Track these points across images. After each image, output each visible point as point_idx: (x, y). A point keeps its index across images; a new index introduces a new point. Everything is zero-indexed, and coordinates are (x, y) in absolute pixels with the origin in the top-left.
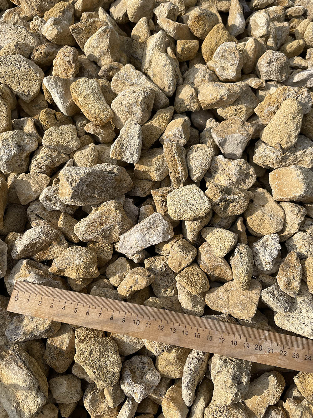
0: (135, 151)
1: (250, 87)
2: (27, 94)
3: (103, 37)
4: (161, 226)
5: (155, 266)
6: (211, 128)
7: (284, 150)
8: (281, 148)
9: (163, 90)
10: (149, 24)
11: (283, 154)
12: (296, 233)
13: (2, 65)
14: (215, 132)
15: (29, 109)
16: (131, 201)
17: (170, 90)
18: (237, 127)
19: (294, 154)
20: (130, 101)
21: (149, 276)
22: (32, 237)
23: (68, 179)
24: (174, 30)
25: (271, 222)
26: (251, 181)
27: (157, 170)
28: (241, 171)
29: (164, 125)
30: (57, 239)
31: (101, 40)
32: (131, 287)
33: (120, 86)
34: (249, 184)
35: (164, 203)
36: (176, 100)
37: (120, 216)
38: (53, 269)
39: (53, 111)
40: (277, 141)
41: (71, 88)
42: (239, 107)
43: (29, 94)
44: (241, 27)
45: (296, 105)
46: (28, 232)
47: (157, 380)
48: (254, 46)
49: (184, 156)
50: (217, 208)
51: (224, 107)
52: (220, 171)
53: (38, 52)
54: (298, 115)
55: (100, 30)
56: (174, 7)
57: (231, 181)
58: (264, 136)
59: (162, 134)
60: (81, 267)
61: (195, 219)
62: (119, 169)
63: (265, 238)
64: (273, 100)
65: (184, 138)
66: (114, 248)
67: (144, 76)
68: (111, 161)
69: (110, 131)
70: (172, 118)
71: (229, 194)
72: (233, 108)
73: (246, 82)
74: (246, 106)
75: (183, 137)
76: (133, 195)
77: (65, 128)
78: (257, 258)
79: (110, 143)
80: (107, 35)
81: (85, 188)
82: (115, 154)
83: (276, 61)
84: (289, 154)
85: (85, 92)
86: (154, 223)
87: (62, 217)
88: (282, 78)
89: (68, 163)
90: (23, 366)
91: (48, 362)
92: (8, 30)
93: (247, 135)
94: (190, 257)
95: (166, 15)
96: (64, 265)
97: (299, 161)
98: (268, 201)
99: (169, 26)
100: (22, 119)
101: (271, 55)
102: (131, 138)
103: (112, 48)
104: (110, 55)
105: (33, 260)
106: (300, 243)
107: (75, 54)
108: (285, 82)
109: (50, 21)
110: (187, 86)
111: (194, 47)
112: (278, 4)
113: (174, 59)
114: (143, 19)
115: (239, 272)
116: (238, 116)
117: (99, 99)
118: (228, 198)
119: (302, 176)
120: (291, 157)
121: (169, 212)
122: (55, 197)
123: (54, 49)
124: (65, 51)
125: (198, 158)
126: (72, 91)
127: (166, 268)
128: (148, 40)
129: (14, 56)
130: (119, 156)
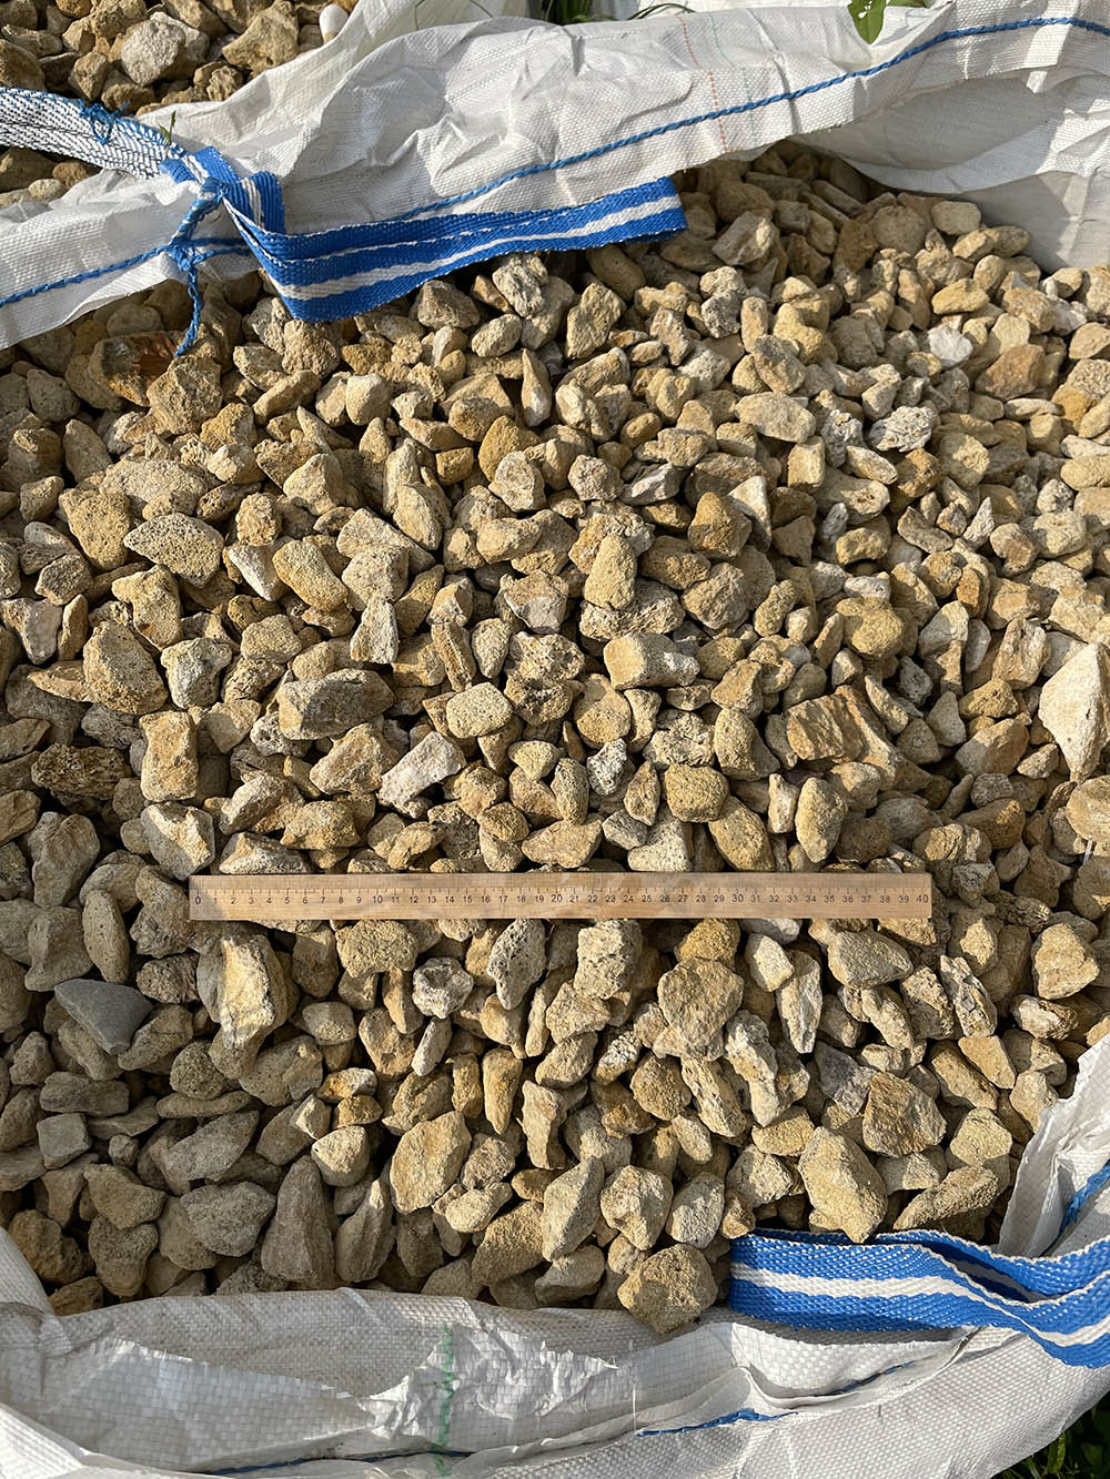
0: (389, 644)
1: (561, 515)
2: (199, 575)
3: (313, 473)
4: (444, 751)
5: (444, 816)
6: (507, 591)
7: (621, 612)
8: (613, 609)
9: (420, 544)
10: (387, 427)
11: (620, 617)
12: (653, 734)
13: (153, 534)
14: (510, 599)
15: (204, 597)
16: (393, 722)
17: (433, 543)
18: (542, 585)
19: (639, 614)
20: (370, 570)
21: (435, 830)
22: (249, 796)
23: (292, 700)
24: (427, 440)
25: (609, 724)
26: (575, 666)
27: (428, 668)
28: (555, 653)
29: (430, 596)
30: (287, 794)
31: (311, 477)
32: (408, 851)
33: (352, 548)
34: (573, 671)
35: (442, 715)
36: (446, 554)
37: (378, 746)
38: (286, 841)
39: (248, 598)
40: (605, 600)
41: (274, 561)
42: (542, 554)
43: (202, 575)
44: (542, 412)
46: (240, 792)
47: (468, 985)
48: (556, 453)
49: (465, 641)
50: (524, 712)
51: (521, 556)
52: (525, 656)
53: (209, 504)
54: (626, 558)
55: (308, 463)
57: (544, 670)
58: (589, 593)
59: (429, 611)
60: (329, 830)
61: (490, 733)
62: (367, 676)
63: (605, 747)
64: (590, 539)
65: (463, 614)
66: (377, 800)
67: (388, 526)
68: (352, 665)
69: (345, 616)
70: (443, 585)
71: (540, 689)
72: (534, 556)
73: (554, 509)
74: (554, 552)
75: (461, 612)
76: (397, 713)
77: (270, 621)
78: (593, 777)
79: (348, 635)
80: (320, 469)
81: (319, 711)
82: (358, 653)
83: (593, 474)
84: (629, 616)
85: (298, 563)
86: (431, 749)
87: (288, 762)
88: (609, 495)
89: (285, 676)
91: (299, 981)
92: (150, 471)
93: (559, 597)
94: (492, 792)
95: (412, 413)
96: (303, 830)
97: (649, 624)
98: (605, 692)
99: (419, 432)
102: (380, 626)
103: (330, 489)
104: (328, 500)
105: (254, 831)
106: (660, 748)
107: (273, 505)
108: (619, 500)
109: (221, 452)
110: (459, 531)
111: (465, 461)
112: (615, 343)
113: (433, 487)
114: (374, 425)
115: (563, 798)
116: (543, 566)
117: (322, 570)
118: (537, 695)
119: (639, 648)
120: (635, 620)
121: (453, 731)
122: (275, 732)
123: (235, 494)
124: (257, 503)
125: (487, 641)
126: (277, 565)
127: (461, 818)
128: (389, 459)
129: (170, 517)
130: (365, 655)
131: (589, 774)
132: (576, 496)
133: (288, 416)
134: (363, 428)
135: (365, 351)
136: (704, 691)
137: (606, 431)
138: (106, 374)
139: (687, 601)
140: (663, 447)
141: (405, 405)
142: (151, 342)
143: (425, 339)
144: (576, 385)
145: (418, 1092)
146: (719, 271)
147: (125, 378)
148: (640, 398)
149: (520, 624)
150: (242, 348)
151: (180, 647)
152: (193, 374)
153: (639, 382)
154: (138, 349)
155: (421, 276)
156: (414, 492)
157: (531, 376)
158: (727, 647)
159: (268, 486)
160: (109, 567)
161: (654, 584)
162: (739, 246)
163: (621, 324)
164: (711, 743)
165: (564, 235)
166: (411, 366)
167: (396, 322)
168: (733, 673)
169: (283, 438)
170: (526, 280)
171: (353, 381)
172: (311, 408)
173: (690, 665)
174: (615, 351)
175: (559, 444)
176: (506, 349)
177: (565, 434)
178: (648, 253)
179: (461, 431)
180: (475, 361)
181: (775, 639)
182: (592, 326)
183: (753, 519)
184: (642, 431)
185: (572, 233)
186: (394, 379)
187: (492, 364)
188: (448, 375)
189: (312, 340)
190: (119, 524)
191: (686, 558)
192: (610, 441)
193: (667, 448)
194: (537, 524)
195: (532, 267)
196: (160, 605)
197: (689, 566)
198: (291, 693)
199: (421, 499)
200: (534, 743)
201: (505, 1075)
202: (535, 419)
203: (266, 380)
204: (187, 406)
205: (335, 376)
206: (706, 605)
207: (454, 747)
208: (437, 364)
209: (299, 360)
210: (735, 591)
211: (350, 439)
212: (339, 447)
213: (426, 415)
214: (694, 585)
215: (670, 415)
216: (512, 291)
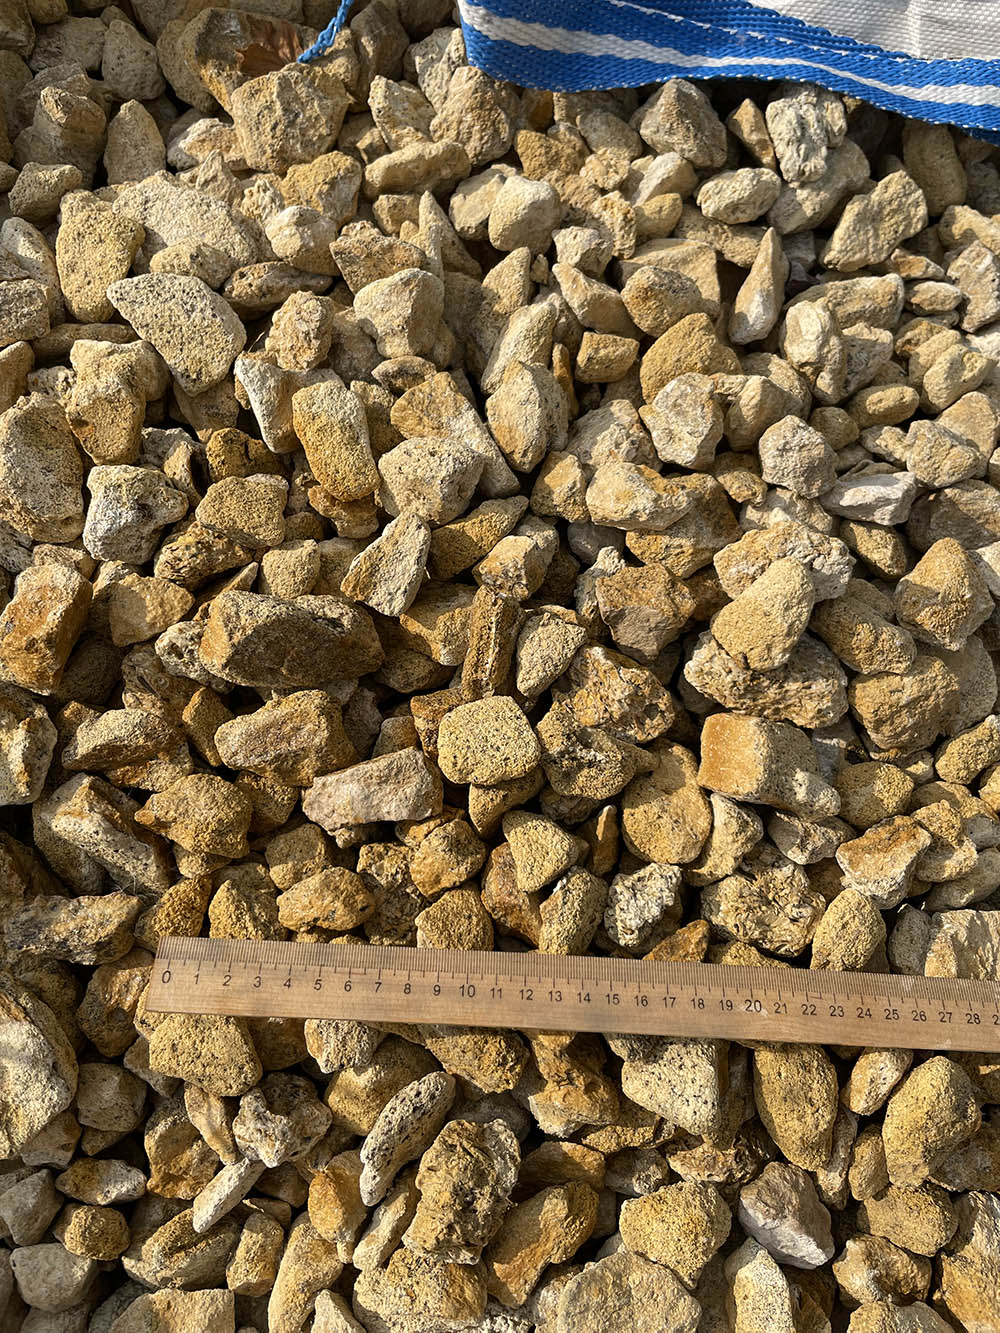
0: (403, 589)
1: (726, 493)
2: (194, 377)
3: (399, 294)
4: (416, 783)
5: (381, 867)
6: (603, 573)
7: (756, 675)
8: (747, 667)
9: (508, 457)
10: (534, 266)
11: (751, 681)
12: (727, 876)
13: (150, 296)
14: (603, 588)
15: (192, 409)
16: (369, 695)
17: (526, 462)
18: (657, 589)
19: (781, 687)
20: (419, 470)
22: (117, 733)
23: (227, 620)
24: (582, 306)
25: (671, 836)
26: (655, 727)
27: (446, 641)
28: (635, 698)
29: (491, 538)
30: (171, 751)
31: (394, 299)
33: (411, 422)
34: (651, 731)
36: (538, 485)
37: (326, 734)
38: (146, 815)
39: (243, 436)
40: (741, 649)
41: (294, 401)
42: (676, 542)
43: (198, 378)
44: (758, 328)
45: (798, 579)
46: (112, 717)
48: (758, 398)
49: (513, 631)
50: (554, 769)
51: (643, 532)
52: (591, 684)
53: (245, 282)
54: (799, 603)
55: (397, 277)
56: (598, 244)
57: (607, 715)
58: (720, 624)
59: (482, 558)
60: (207, 828)
61: (496, 786)
62: (354, 620)
63: (649, 869)
64: (757, 549)
65: (526, 586)
66: (300, 800)
67: (472, 413)
68: (338, 598)
69: (366, 515)
70: (514, 530)
71: (587, 746)
72: (666, 540)
73: (721, 479)
74: (694, 545)
75: (524, 582)
76: (380, 682)
77: (259, 481)
78: (611, 912)
80: (411, 292)
81: (261, 649)
82: (352, 585)
83: (800, 451)
84: (765, 684)
85: (324, 418)
86: (399, 771)
87: (196, 698)
88: (809, 489)
89: (246, 571)
90: (22, 1016)
91: (84, 1026)
92: (186, 204)
93: (674, 615)
94: (462, 868)
95: (577, 259)
96: (172, 813)
97: (790, 705)
98: (684, 785)
99: (574, 291)
100: (168, 432)
101: (789, 435)
102: (400, 557)
103: (413, 326)
104: (405, 341)
105: (107, 780)
106: (728, 906)
107: (324, 319)
108: (823, 501)
109: (289, 213)
110: (570, 459)
111: (622, 358)
112: (897, 268)
113: (561, 380)
114: (519, 255)
115: (553, 929)
116: (670, 561)
117: (355, 440)
118: (581, 752)
119: (764, 750)
120: (772, 693)
121: (441, 762)
122: (191, 652)
123: (286, 281)
124: (305, 307)
125: (544, 643)
126: (296, 407)
127: (404, 879)
128: (516, 314)
129: (183, 279)
130: (362, 591)
131: (608, 903)
132: (758, 469)
133: (408, 199)
134: (501, 255)
135: (549, 148)
136: (829, 841)
137: (837, 389)
138: (199, 54)
139: (858, 693)
140: (911, 446)
141: (571, 244)
142: (274, 31)
143: (639, 162)
144: (825, 308)
147: (220, 68)
148: (902, 359)
149: (601, 632)
150: (384, 80)
151: (117, 473)
152: (302, 90)
153: (909, 335)
154: (253, 36)
155: (668, 69)
156: (529, 378)
157: (766, 269)
158: (888, 786)
159: (336, 288)
160: (82, 317)
161: (819, 648)
163: (911, 244)
164: (809, 928)
165: (889, 88)
166: (603, 191)
167: (608, 124)
168: (883, 833)
169: (389, 228)
170: (813, 130)
171: (514, 181)
172: (443, 201)
173: (827, 800)
174: (892, 279)
175: (768, 387)
176: (744, 218)
177: (780, 372)
178: (983, 162)
179: (634, 312)
180: (694, 217)
181: (960, 792)
182: (876, 230)
183: (998, 602)
184: (888, 410)
185: (901, 90)
186: (572, 201)
187: (716, 233)
188: (648, 224)
189: (482, 103)
190: (114, 262)
191: (887, 631)
192: (836, 405)
193: (916, 449)
194: (688, 495)
195: (828, 114)
196: (111, 402)
197: (887, 647)
198: (234, 609)
199: (536, 392)
200: (545, 828)
201: (308, 1284)
202: (744, 334)
203: (400, 138)
204: (278, 133)
205: (494, 167)
206: (886, 711)
207: (434, 783)
208: (639, 203)
209: (455, 125)
210: (937, 706)
211: (477, 264)
212: (457, 269)
213: (595, 269)
214: (879, 675)
215: (935, 401)
216: (787, 138)
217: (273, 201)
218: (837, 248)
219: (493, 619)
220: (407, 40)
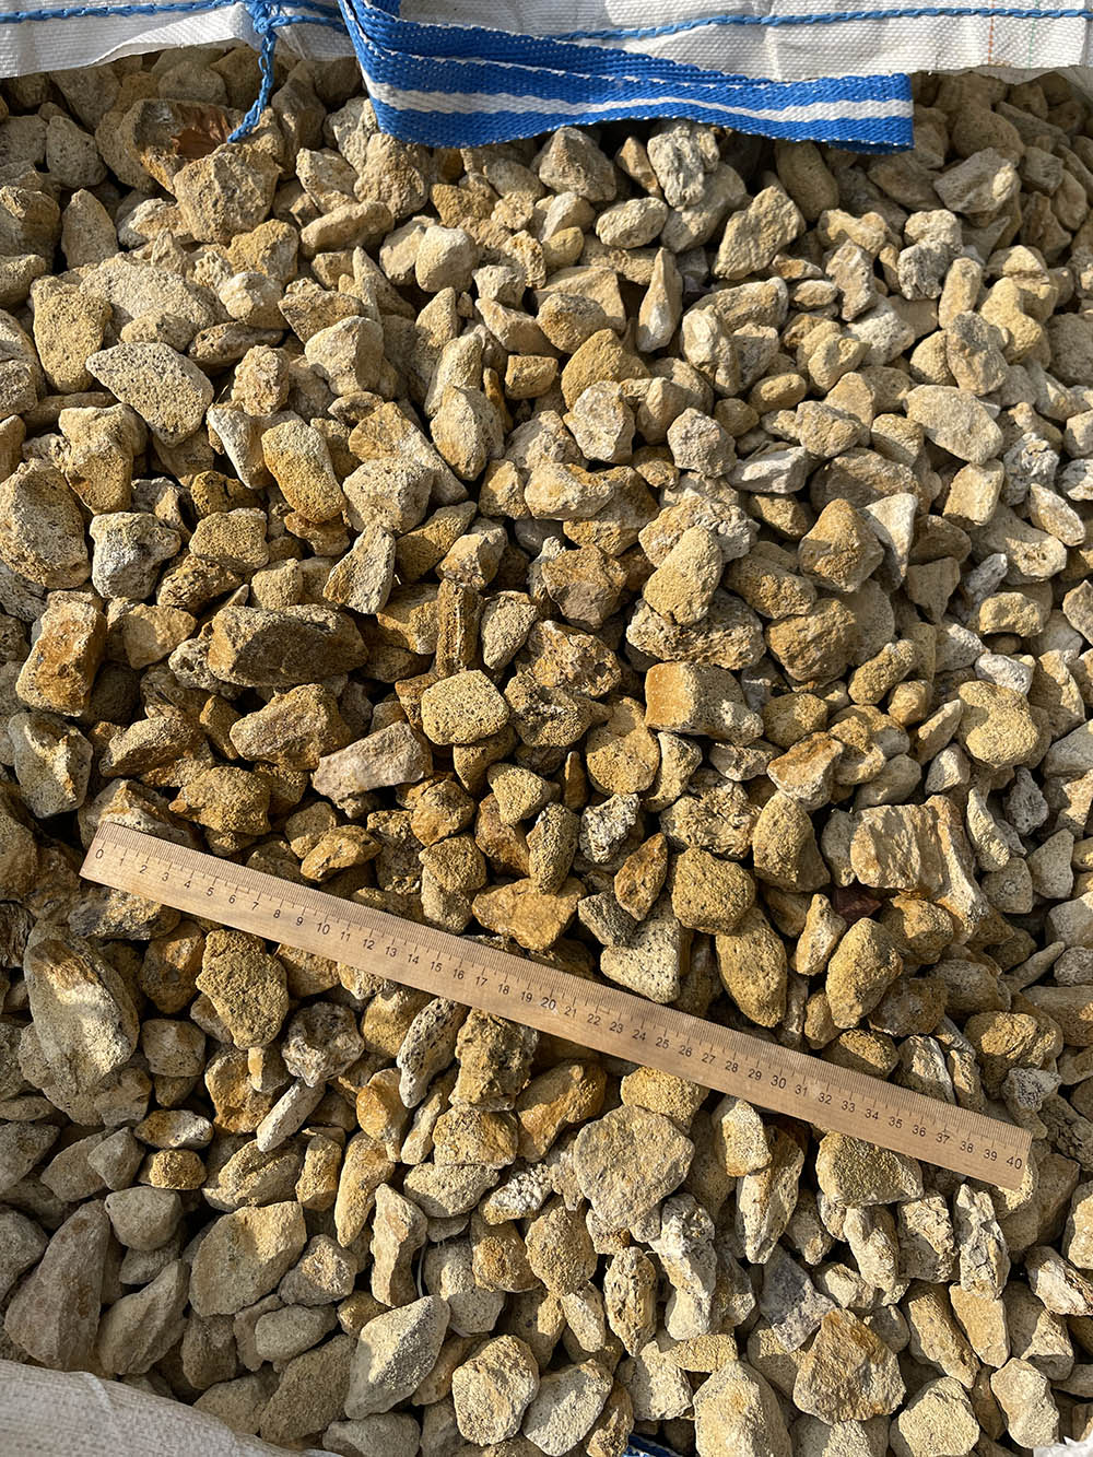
0: (376, 590)
1: (645, 480)
2: (172, 430)
3: (343, 339)
4: (407, 751)
5: (387, 828)
6: (548, 559)
7: (684, 629)
8: (675, 623)
9: (454, 469)
10: (460, 303)
11: (681, 634)
12: (678, 798)
13: (125, 363)
14: (548, 572)
15: (172, 459)
16: (359, 687)
17: (470, 471)
18: (592, 566)
19: (707, 637)
20: (378, 487)
21: (366, 843)
22: (145, 737)
23: (230, 629)
24: (503, 334)
25: (627, 770)
26: (605, 683)
27: (420, 632)
28: (584, 659)
29: (448, 540)
30: (194, 747)
31: (339, 344)
32: (328, 860)
33: (366, 448)
34: (602, 687)
35: (416, 706)
36: (483, 491)
37: (325, 719)
38: (176, 806)
39: (222, 477)
40: (668, 608)
41: (263, 441)
42: (605, 525)
43: (175, 431)
44: (659, 337)
45: (705, 543)
46: (137, 726)
47: (356, 1051)
48: (660, 396)
49: (476, 615)
50: (520, 727)
51: (576, 521)
52: (546, 652)
53: (207, 343)
54: (709, 562)
55: (339, 325)
56: (513, 279)
57: (563, 677)
58: (650, 590)
59: (442, 558)
60: (232, 809)
61: (475, 744)
62: (338, 622)
63: (612, 799)
64: (671, 523)
65: (482, 576)
66: (309, 782)
67: (418, 434)
68: (321, 601)
69: (337, 534)
70: (468, 530)
71: (548, 702)
72: (595, 525)
73: (638, 469)
74: (621, 527)
75: (480, 573)
76: (366, 675)
77: (241, 515)
78: (584, 835)
79: (335, 559)
80: (354, 336)
81: (261, 653)
82: (332, 591)
83: (700, 437)
84: (693, 636)
85: (291, 453)
86: (391, 742)
87: (209, 704)
88: (713, 469)
89: (238, 594)
90: (96, 979)
91: (145, 987)
92: (146, 280)
93: (610, 587)
94: (454, 818)
95: (495, 293)
96: (201, 799)
97: (716, 652)
98: (634, 727)
99: (496, 321)
100: (153, 482)
102: (371, 563)
103: (359, 365)
104: (354, 379)
105: (141, 782)
106: (682, 820)
107: (281, 367)
108: (727, 478)
109: (239, 279)
110: (508, 465)
111: (543, 375)
112: (779, 272)
113: (493, 399)
114: (444, 295)
115: (538, 857)
116: (602, 541)
117: (320, 468)
118: (543, 708)
119: (693, 687)
120: (700, 643)
121: (425, 729)
122: (201, 663)
123: (242, 339)
124: (263, 359)
125: (503, 623)
126: (265, 445)
127: (408, 836)
128: (447, 346)
129: (152, 346)
130: (342, 595)
131: (580, 829)
132: (671, 459)
133: (342, 255)
134: (430, 296)
135: (461, 199)
136: (760, 760)
137: (734, 383)
138: (137, 143)
139: (772, 635)
140: (800, 424)
141: (489, 280)
142: (203, 116)
143: (541, 203)
144: (712, 313)
145: (254, 1169)
146: (936, 214)
147: (159, 154)
148: (790, 350)
149: (551, 608)
150: (308, 151)
151: (116, 519)
152: (236, 169)
154: (185, 122)
155: (557, 118)
156: (463, 399)
157: (660, 285)
158: (805, 709)
159: (288, 340)
160: (64, 389)
161: (737, 602)
162: (969, 188)
163: (793, 249)
164: (750, 832)
165: (754, 114)
166: (513, 232)
167: (511, 170)
168: (804, 747)
169: (328, 282)
170: (689, 159)
171: (434, 231)
172: (373, 254)
173: (751, 723)
174: (775, 282)
175: (669, 387)
176: (638, 242)
177: (682, 374)
178: (852, 167)
179: (550, 335)
180: (595, 246)
181: (871, 711)
182: (756, 241)
183: (888, 549)
184: (779, 396)
185: (765, 114)
186: (487, 243)
187: (616, 258)
188: (555, 256)
189: (397, 165)
190: (88, 337)
191: (787, 580)
192: (735, 397)
193: (805, 427)
194: (610, 484)
195: (701, 143)
196: (103, 459)
197: (789, 592)
198: (234, 621)
199: (470, 411)
200: (522, 773)
201: (366, 1182)
202: (649, 344)
203: (329, 201)
204: (219, 208)
205: (415, 219)
206: (796, 648)
207: (422, 749)
208: (546, 238)
209: (376, 186)
210: (839, 639)
211: (410, 306)
212: (392, 313)
213: (513, 300)
214: (788, 618)
215: (821, 384)
216: (666, 169)
217: (223, 269)
218: (724, 261)
219: (457, 606)
220: (324, 111)
